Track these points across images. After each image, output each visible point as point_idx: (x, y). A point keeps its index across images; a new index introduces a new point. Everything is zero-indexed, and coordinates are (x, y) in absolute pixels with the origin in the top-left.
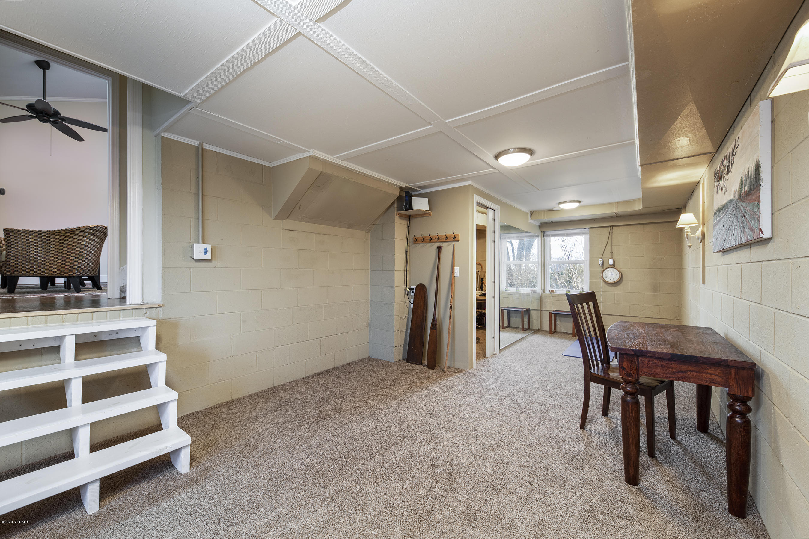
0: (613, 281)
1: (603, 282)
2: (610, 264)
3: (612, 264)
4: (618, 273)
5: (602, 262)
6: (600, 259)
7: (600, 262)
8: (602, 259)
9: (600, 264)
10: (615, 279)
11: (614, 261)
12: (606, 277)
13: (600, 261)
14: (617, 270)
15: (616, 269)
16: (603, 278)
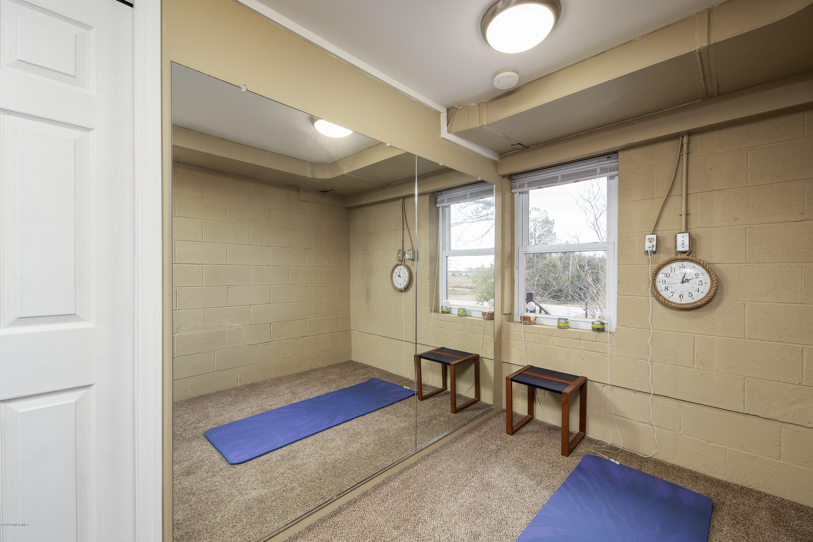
0: (687, 300)
1: (656, 302)
2: (680, 249)
3: (686, 248)
4: (706, 278)
5: (654, 243)
6: (648, 237)
7: (649, 245)
8: (654, 236)
9: (647, 249)
10: (695, 294)
11: (692, 240)
12: (667, 288)
13: (647, 243)
14: (704, 267)
15: (698, 263)
16: (657, 290)
